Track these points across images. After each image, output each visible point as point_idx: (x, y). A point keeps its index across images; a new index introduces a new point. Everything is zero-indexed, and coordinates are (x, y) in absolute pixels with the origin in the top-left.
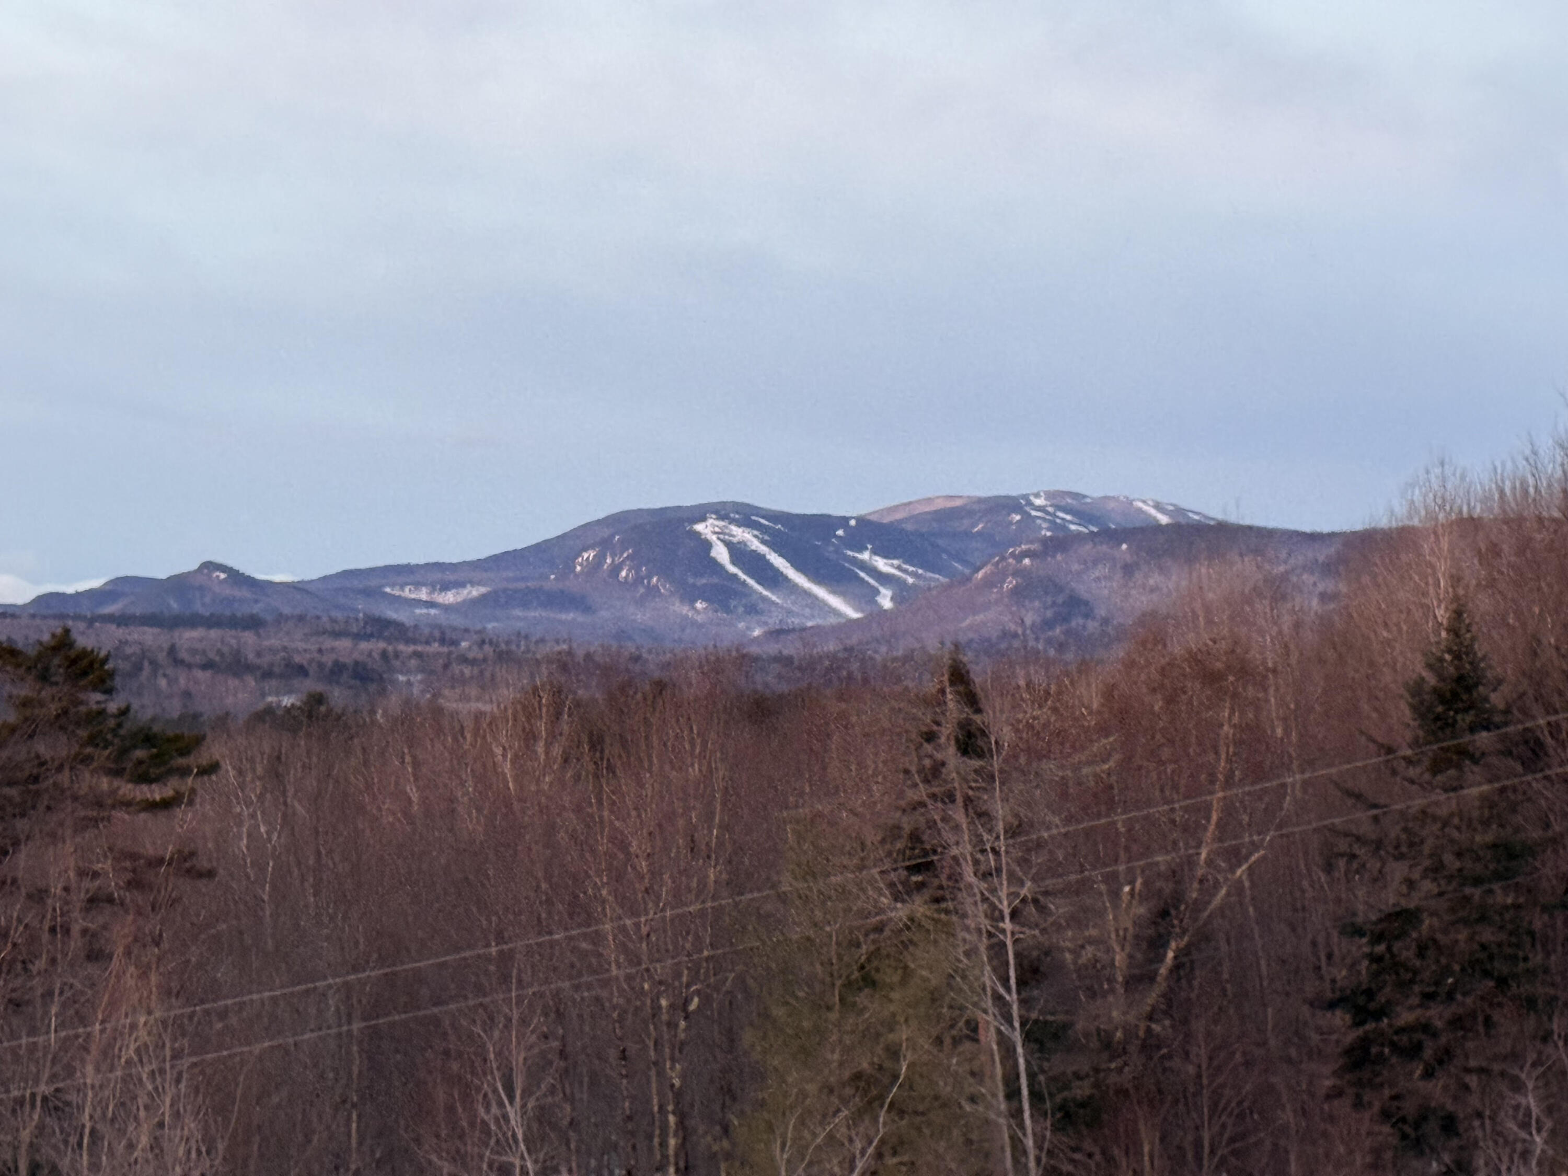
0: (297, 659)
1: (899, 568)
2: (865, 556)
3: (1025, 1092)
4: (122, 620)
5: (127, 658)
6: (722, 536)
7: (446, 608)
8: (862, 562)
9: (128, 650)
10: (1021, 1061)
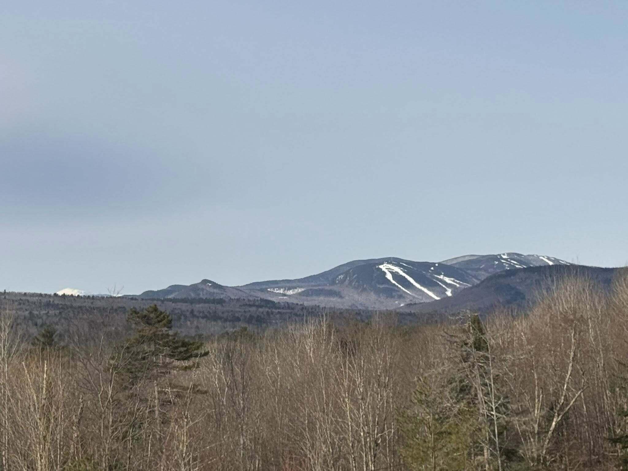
0: (237, 315)
1: (454, 281)
2: (441, 277)
4: (174, 301)
5: (175, 314)
6: (389, 270)
7: (290, 296)
8: (440, 279)
9: (177, 312)
10: (500, 463)
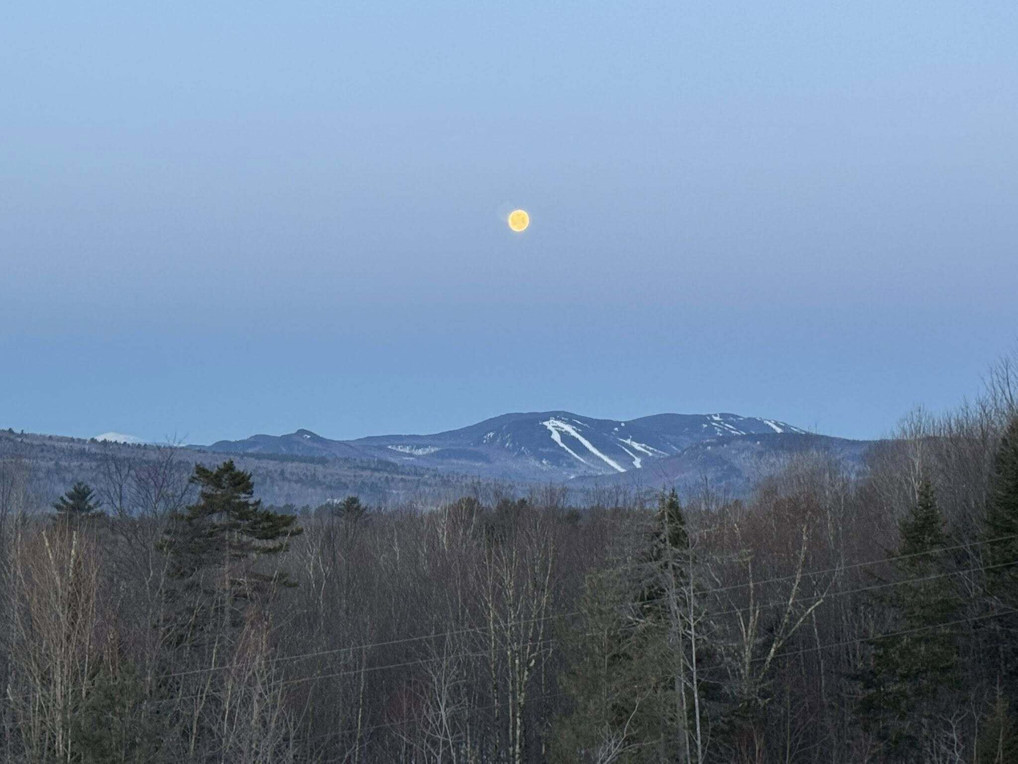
0: (343, 480)
1: (645, 448)
2: (628, 441)
3: (698, 716)
4: (258, 456)
5: (259, 475)
6: (557, 429)
7: (418, 457)
8: (627, 444)
9: (261, 472)
10: (697, 701)
